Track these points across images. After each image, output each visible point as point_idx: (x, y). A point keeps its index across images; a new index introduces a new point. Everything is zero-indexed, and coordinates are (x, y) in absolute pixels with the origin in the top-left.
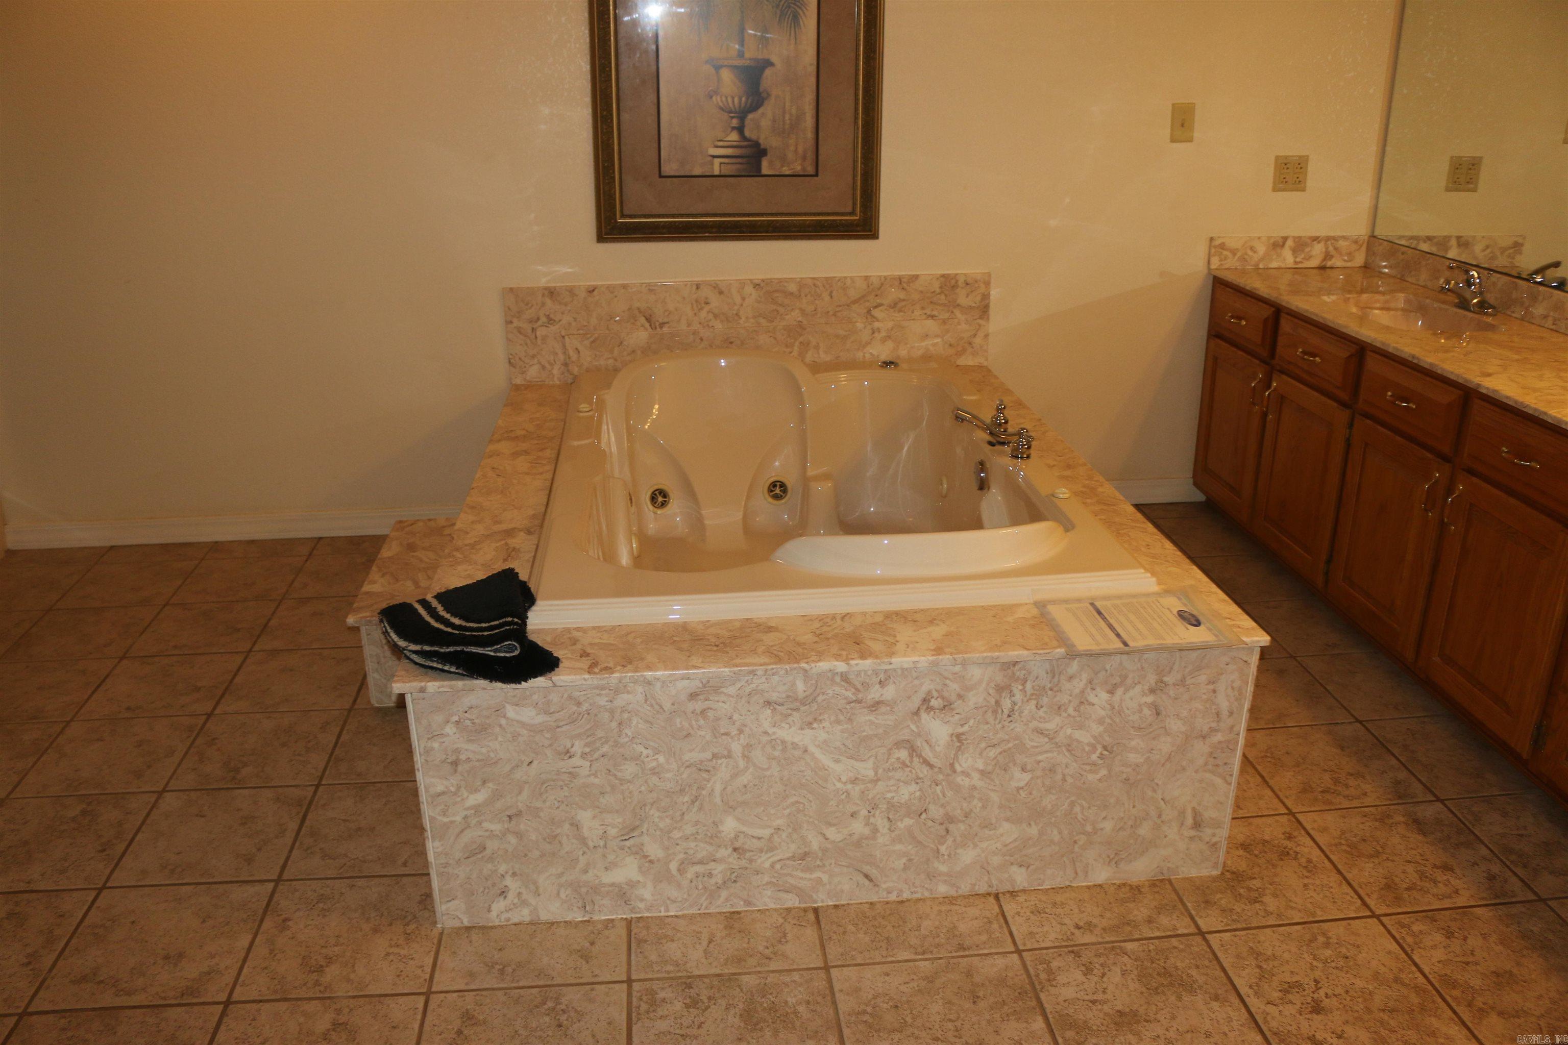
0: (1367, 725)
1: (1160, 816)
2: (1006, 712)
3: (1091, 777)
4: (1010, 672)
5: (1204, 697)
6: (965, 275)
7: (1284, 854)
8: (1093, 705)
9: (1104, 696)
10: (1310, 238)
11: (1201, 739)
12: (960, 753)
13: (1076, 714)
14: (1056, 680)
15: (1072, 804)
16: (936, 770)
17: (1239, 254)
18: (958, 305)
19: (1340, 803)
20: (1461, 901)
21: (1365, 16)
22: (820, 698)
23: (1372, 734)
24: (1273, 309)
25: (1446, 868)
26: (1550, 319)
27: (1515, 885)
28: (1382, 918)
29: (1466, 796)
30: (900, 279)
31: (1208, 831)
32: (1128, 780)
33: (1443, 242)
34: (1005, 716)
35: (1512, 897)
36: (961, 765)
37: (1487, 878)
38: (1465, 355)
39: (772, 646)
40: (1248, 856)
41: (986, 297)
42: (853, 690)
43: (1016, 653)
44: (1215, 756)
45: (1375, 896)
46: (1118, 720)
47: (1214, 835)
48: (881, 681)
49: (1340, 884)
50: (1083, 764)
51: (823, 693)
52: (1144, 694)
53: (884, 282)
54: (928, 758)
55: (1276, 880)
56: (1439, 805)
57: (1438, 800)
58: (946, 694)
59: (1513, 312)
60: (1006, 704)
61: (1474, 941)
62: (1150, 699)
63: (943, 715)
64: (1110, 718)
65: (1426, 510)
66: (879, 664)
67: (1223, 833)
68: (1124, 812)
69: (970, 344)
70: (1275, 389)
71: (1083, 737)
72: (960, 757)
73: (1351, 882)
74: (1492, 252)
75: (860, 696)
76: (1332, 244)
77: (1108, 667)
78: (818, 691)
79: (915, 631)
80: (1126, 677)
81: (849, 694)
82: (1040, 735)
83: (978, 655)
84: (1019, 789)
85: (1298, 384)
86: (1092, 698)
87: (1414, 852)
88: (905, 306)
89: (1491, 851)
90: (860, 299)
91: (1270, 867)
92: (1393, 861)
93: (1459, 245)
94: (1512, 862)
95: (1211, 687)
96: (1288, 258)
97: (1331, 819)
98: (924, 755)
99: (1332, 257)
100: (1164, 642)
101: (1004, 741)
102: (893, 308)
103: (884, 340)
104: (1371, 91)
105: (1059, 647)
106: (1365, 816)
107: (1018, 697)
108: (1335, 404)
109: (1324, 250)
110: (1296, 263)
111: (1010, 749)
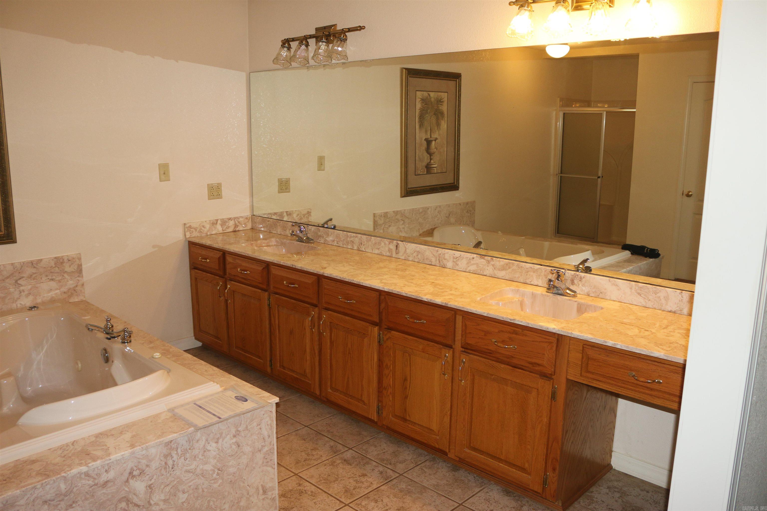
0: (310, 427)
1: (248, 494)
2: (171, 467)
3: (216, 486)
4: (169, 446)
5: (257, 432)
6: (67, 256)
7: (301, 493)
8: (210, 451)
9: (214, 445)
10: (227, 219)
11: (259, 452)
12: (152, 494)
13: (203, 458)
14: (191, 443)
15: (209, 502)
16: (141, 507)
17: (198, 230)
18: (66, 272)
19: (313, 463)
20: (375, 486)
21: (236, 122)
22: (75, 489)
23: (314, 430)
24: (222, 253)
25: (364, 475)
26: (335, 241)
27: (390, 473)
28: (349, 505)
29: (359, 444)
30: (32, 262)
31: (270, 493)
32: (232, 481)
33: (281, 215)
34: (171, 469)
35: (391, 477)
36: (153, 501)
37: (380, 474)
38: (312, 261)
39: (40, 470)
40: (286, 499)
41: (80, 266)
42: (92, 480)
43: (171, 436)
44: (266, 458)
45: (343, 497)
46: (222, 455)
47: (272, 494)
48: (106, 470)
49: (328, 497)
50: (210, 481)
51: (76, 486)
52: (231, 439)
53: (23, 265)
54: (136, 503)
55: (302, 505)
56: (351, 450)
57: (350, 449)
58: (140, 467)
59: (320, 241)
60: (170, 463)
61: (386, 500)
62: (234, 440)
63: (140, 478)
64: (219, 454)
65: (311, 329)
66: (104, 461)
67: (276, 492)
68: (233, 497)
69: (75, 290)
70: (229, 288)
71: (208, 467)
72: (152, 496)
73: (332, 494)
74: (300, 216)
75: (96, 481)
76: (237, 220)
77: (213, 431)
78: (73, 486)
79: (115, 440)
80: (222, 433)
81: (91, 482)
82: (188, 473)
83: (153, 442)
84: (183, 503)
85: (239, 284)
86: (209, 448)
87: (349, 473)
88: (36, 276)
89: (376, 462)
90: (10, 276)
91: (298, 500)
92: (344, 480)
93: (287, 215)
94: (385, 464)
95: (259, 427)
96: (219, 228)
97: (312, 471)
98: (134, 502)
99: (238, 226)
100: (236, 412)
101: (172, 481)
102: (30, 278)
103: (27, 296)
104: (243, 153)
105: (190, 428)
106: (325, 465)
107: (175, 457)
108: (260, 291)
109: (234, 223)
110: (223, 230)
111: (175, 484)
